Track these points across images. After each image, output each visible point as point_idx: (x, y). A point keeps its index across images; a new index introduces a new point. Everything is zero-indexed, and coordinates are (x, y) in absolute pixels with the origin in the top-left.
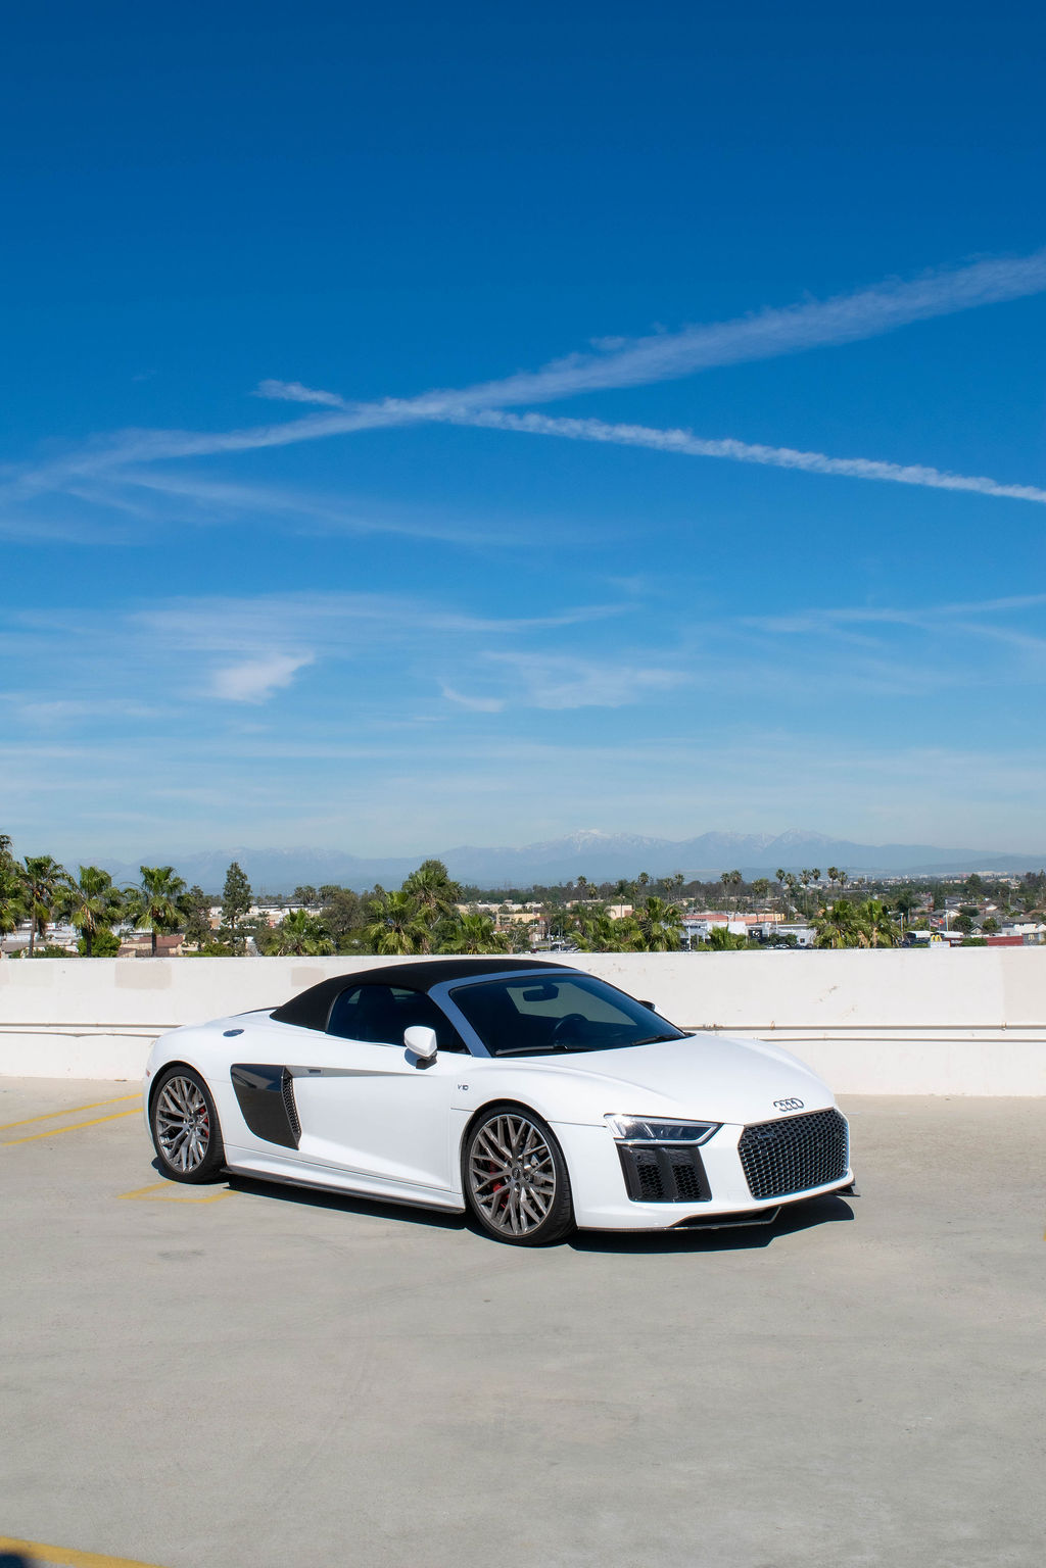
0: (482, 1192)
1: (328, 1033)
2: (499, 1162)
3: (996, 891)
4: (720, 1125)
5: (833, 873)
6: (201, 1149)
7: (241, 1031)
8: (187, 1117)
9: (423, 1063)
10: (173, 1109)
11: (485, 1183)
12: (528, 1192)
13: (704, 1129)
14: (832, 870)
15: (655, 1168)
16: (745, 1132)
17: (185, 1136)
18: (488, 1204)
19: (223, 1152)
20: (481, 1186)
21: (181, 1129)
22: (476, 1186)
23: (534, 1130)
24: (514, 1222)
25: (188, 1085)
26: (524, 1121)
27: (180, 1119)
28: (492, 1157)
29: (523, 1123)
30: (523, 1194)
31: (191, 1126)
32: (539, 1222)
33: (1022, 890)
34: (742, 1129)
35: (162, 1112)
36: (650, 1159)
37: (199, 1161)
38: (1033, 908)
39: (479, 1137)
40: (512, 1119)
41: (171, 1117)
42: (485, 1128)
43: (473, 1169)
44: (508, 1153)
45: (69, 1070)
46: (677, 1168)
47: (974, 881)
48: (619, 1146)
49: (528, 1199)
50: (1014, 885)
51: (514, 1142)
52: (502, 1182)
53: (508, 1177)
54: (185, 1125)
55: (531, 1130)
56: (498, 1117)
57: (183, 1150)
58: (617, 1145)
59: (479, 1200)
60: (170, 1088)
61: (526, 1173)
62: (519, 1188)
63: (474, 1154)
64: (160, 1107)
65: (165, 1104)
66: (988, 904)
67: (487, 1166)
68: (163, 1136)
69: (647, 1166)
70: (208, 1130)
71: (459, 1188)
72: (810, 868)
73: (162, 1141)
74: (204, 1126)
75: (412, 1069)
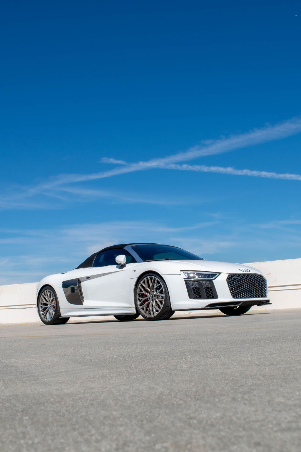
0: (141, 305)
1: (93, 267)
2: (146, 294)
4: (220, 273)
6: (53, 312)
8: (49, 303)
10: (45, 301)
11: (142, 301)
12: (156, 302)
13: (215, 275)
15: (198, 288)
16: (229, 276)
17: (48, 310)
18: (143, 309)
19: (60, 312)
20: (141, 303)
21: (47, 308)
22: (139, 303)
23: (157, 280)
24: (152, 312)
25: (49, 291)
26: (154, 277)
27: (47, 305)
28: (144, 292)
29: (153, 278)
30: (154, 303)
31: (50, 306)
32: (160, 311)
34: (228, 275)
35: (41, 303)
36: (196, 285)
37: (52, 317)
39: (140, 286)
40: (150, 278)
41: (45, 304)
42: (142, 283)
43: (138, 297)
44: (149, 290)
46: (206, 288)
48: (185, 281)
49: (156, 303)
51: (151, 285)
52: (147, 300)
53: (149, 298)
54: (49, 306)
55: (156, 280)
56: (145, 278)
57: (48, 314)
58: (185, 280)
59: (140, 307)
60: (43, 294)
61: (155, 295)
62: (153, 301)
63: (138, 292)
64: (41, 302)
65: (42, 300)
67: (143, 296)
68: (41, 311)
69: (195, 287)
70: (55, 305)
71: (134, 306)
73: (41, 313)
74: (54, 305)
75: (119, 270)
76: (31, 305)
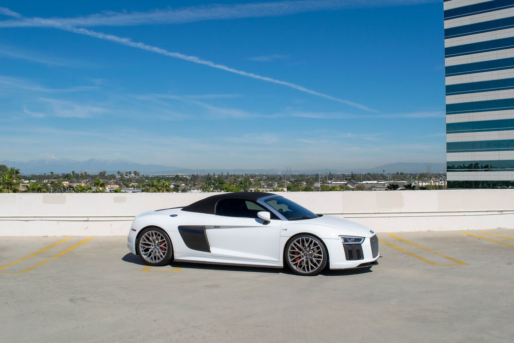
0: (293, 261)
1: (216, 214)
2: (299, 252)
3: (184, 180)
4: (364, 238)
5: (135, 173)
6: (162, 255)
7: (177, 215)
9: (266, 222)
10: (147, 242)
11: (294, 258)
12: (311, 260)
13: (361, 239)
14: (135, 172)
15: (351, 251)
17: (152, 251)
18: (296, 264)
19: (174, 255)
22: (290, 260)
23: (315, 241)
24: (306, 269)
25: (156, 233)
27: (150, 245)
28: (297, 250)
29: (310, 240)
31: (155, 247)
32: (316, 268)
33: (191, 180)
34: (369, 239)
36: (350, 248)
37: (161, 258)
38: (196, 185)
39: (292, 245)
40: (306, 239)
42: (294, 242)
43: (289, 254)
44: (303, 249)
45: (23, 233)
47: (177, 176)
48: (343, 245)
50: (189, 178)
51: (306, 246)
52: (300, 258)
53: (303, 256)
54: (152, 247)
56: (300, 238)
59: (291, 264)
60: (146, 235)
61: (310, 254)
62: (307, 259)
64: (141, 241)
65: (144, 240)
66: (182, 183)
67: (295, 253)
70: (166, 248)
71: (282, 260)
72: (128, 171)
74: (163, 247)
76: (35, 217)
